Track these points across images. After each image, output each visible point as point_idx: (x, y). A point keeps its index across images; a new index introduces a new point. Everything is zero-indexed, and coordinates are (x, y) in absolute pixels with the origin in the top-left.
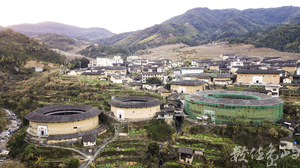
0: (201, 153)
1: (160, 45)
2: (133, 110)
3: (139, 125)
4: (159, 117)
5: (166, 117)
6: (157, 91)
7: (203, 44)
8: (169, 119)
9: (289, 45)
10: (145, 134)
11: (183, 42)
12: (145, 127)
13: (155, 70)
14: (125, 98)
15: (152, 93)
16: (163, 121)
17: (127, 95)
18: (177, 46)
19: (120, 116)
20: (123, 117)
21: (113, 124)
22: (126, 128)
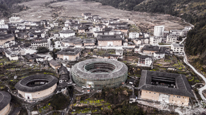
2: (38, 92)
4: (58, 92)
5: (62, 90)
8: (64, 91)
9: (121, 4)
10: (51, 108)
13: (39, 35)
16: (61, 94)
19: (28, 98)
20: (31, 98)
21: (23, 104)
22: (35, 107)
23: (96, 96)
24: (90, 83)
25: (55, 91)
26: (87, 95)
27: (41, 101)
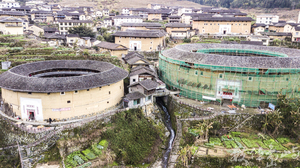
2: (67, 96)
3: (86, 133)
4: (132, 105)
5: (144, 102)
6: (96, 48)
10: (110, 156)
12: (104, 136)
13: (76, 17)
14: (35, 65)
15: (93, 52)
17: (39, 58)
19: (32, 115)
20: (40, 117)
21: (11, 137)
22: (54, 148)
23: (261, 126)
24: (235, 84)
25: (123, 103)
26: (227, 120)
27: (76, 130)
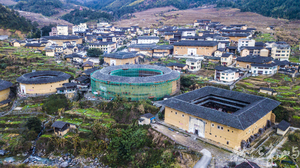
0: (74, 127)
1: (149, 8)
2: (33, 86)
3: (36, 99)
4: (59, 92)
5: (66, 92)
7: (192, 7)
8: (70, 94)
10: (40, 108)
11: (173, 5)
12: (43, 102)
16: (63, 97)
18: (167, 8)
19: (23, 91)
24: (102, 88)
27: (33, 98)
